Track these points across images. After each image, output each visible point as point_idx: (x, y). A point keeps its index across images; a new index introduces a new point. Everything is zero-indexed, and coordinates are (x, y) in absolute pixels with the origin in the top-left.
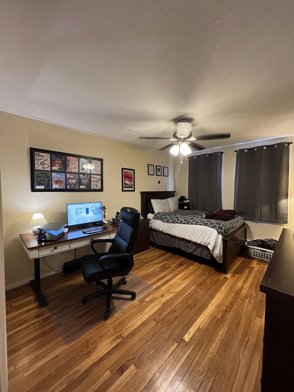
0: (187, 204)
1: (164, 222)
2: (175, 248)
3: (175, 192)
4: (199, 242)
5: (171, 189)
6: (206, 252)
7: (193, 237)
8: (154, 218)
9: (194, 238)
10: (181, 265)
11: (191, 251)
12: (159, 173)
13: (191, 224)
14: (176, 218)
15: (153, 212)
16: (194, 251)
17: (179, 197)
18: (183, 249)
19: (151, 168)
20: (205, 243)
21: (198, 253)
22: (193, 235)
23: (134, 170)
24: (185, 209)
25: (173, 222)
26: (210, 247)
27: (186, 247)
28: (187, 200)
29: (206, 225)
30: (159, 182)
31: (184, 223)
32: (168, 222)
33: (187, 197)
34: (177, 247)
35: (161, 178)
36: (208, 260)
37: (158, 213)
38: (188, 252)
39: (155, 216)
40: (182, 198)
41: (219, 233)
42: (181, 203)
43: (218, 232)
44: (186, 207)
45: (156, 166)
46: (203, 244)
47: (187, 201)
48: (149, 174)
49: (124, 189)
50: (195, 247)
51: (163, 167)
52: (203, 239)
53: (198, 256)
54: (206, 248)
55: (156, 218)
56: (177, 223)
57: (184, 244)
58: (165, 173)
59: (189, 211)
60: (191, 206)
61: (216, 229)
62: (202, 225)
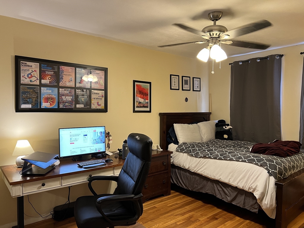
0: (228, 132)
1: (192, 156)
2: (207, 194)
3: (211, 113)
4: (240, 186)
5: (204, 109)
6: (252, 202)
7: (233, 179)
8: (177, 151)
9: (234, 181)
10: (214, 218)
11: (229, 199)
12: (186, 87)
13: (230, 160)
14: (208, 151)
15: (176, 142)
16: (234, 199)
17: (217, 121)
18: (219, 196)
19: (175, 80)
20: (249, 188)
21: (239, 202)
22: (232, 176)
24: (225, 139)
25: (205, 157)
26: (257, 195)
27: (222, 192)
28: (228, 125)
29: (251, 161)
30: (186, 100)
32: (196, 156)
33: (228, 121)
34: (209, 192)
35: (190, 94)
36: (254, 213)
37: (184, 143)
38: (225, 200)
39: (179, 147)
40: (221, 123)
41: (270, 175)
42: (219, 129)
43: (269, 172)
44: (226, 136)
45: (183, 77)
46: (246, 189)
47: (228, 128)
48: (171, 89)
49: (136, 109)
50: (236, 193)
51: (193, 78)
52: (246, 182)
53: (239, 207)
54: (250, 195)
55: (181, 150)
56: (210, 158)
57: (220, 189)
58: (196, 86)
59: (230, 142)
60: (234, 134)
61: (266, 169)
62: (245, 162)
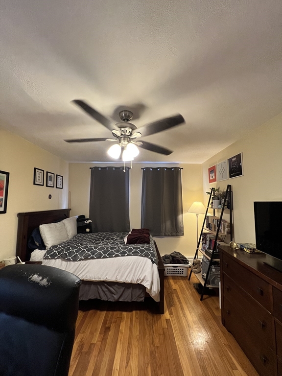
0: (89, 226)
1: (69, 260)
2: (90, 300)
3: (71, 209)
4: (129, 281)
5: (64, 207)
6: (138, 292)
7: (120, 274)
8: (46, 258)
9: (122, 277)
11: (116, 297)
12: (50, 183)
13: (115, 256)
16: (120, 297)
17: (77, 217)
18: (104, 298)
19: (39, 175)
20: (138, 280)
21: (127, 297)
22: (119, 272)
23: (8, 174)
24: (88, 232)
25: (86, 258)
26: (147, 285)
27: (108, 293)
28: (88, 219)
29: (135, 254)
30: (50, 197)
31: (105, 257)
32: (75, 259)
33: (87, 216)
34: (92, 297)
35: (53, 191)
36: (141, 302)
37: (54, 247)
38: (111, 300)
39: (48, 252)
40: (81, 219)
41: (153, 262)
42: (81, 224)
43: (152, 261)
44: (88, 230)
45: (47, 172)
46: (135, 282)
47: (89, 222)
48: (34, 184)
50: (122, 289)
51: (57, 175)
52: (134, 275)
53: (128, 302)
54: (140, 287)
55: (51, 255)
56: (92, 258)
57: (105, 289)
58: (59, 183)
59: (92, 235)
61: (150, 258)
62: (131, 255)
